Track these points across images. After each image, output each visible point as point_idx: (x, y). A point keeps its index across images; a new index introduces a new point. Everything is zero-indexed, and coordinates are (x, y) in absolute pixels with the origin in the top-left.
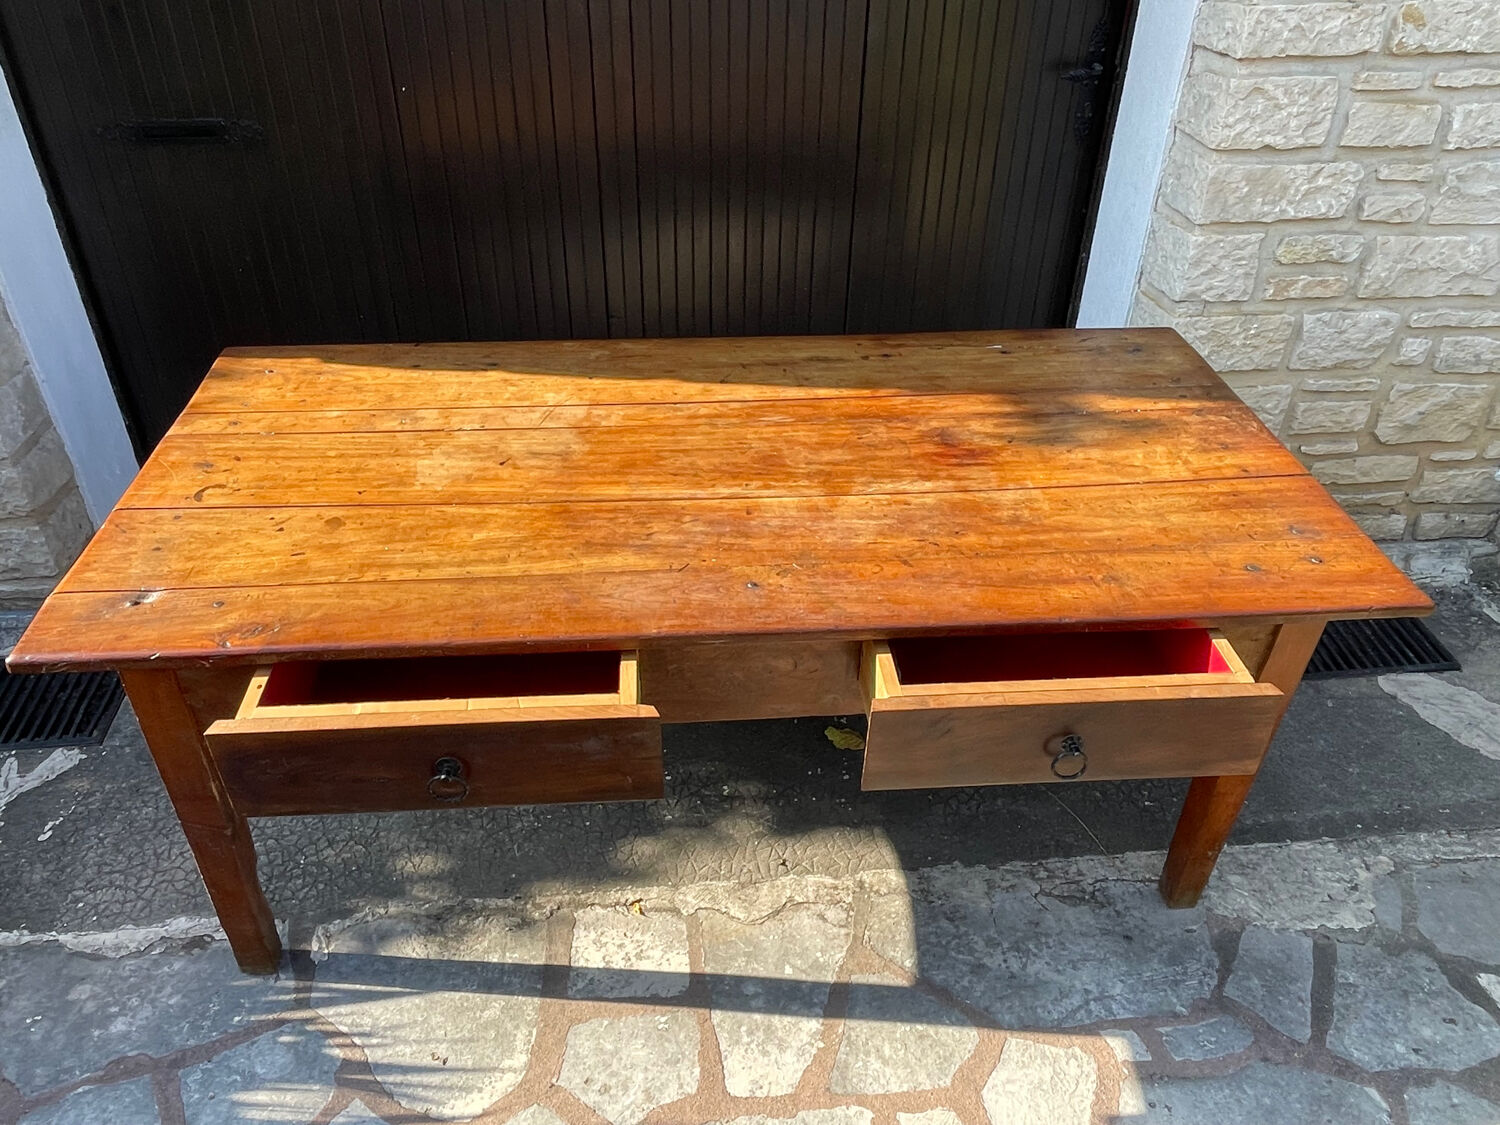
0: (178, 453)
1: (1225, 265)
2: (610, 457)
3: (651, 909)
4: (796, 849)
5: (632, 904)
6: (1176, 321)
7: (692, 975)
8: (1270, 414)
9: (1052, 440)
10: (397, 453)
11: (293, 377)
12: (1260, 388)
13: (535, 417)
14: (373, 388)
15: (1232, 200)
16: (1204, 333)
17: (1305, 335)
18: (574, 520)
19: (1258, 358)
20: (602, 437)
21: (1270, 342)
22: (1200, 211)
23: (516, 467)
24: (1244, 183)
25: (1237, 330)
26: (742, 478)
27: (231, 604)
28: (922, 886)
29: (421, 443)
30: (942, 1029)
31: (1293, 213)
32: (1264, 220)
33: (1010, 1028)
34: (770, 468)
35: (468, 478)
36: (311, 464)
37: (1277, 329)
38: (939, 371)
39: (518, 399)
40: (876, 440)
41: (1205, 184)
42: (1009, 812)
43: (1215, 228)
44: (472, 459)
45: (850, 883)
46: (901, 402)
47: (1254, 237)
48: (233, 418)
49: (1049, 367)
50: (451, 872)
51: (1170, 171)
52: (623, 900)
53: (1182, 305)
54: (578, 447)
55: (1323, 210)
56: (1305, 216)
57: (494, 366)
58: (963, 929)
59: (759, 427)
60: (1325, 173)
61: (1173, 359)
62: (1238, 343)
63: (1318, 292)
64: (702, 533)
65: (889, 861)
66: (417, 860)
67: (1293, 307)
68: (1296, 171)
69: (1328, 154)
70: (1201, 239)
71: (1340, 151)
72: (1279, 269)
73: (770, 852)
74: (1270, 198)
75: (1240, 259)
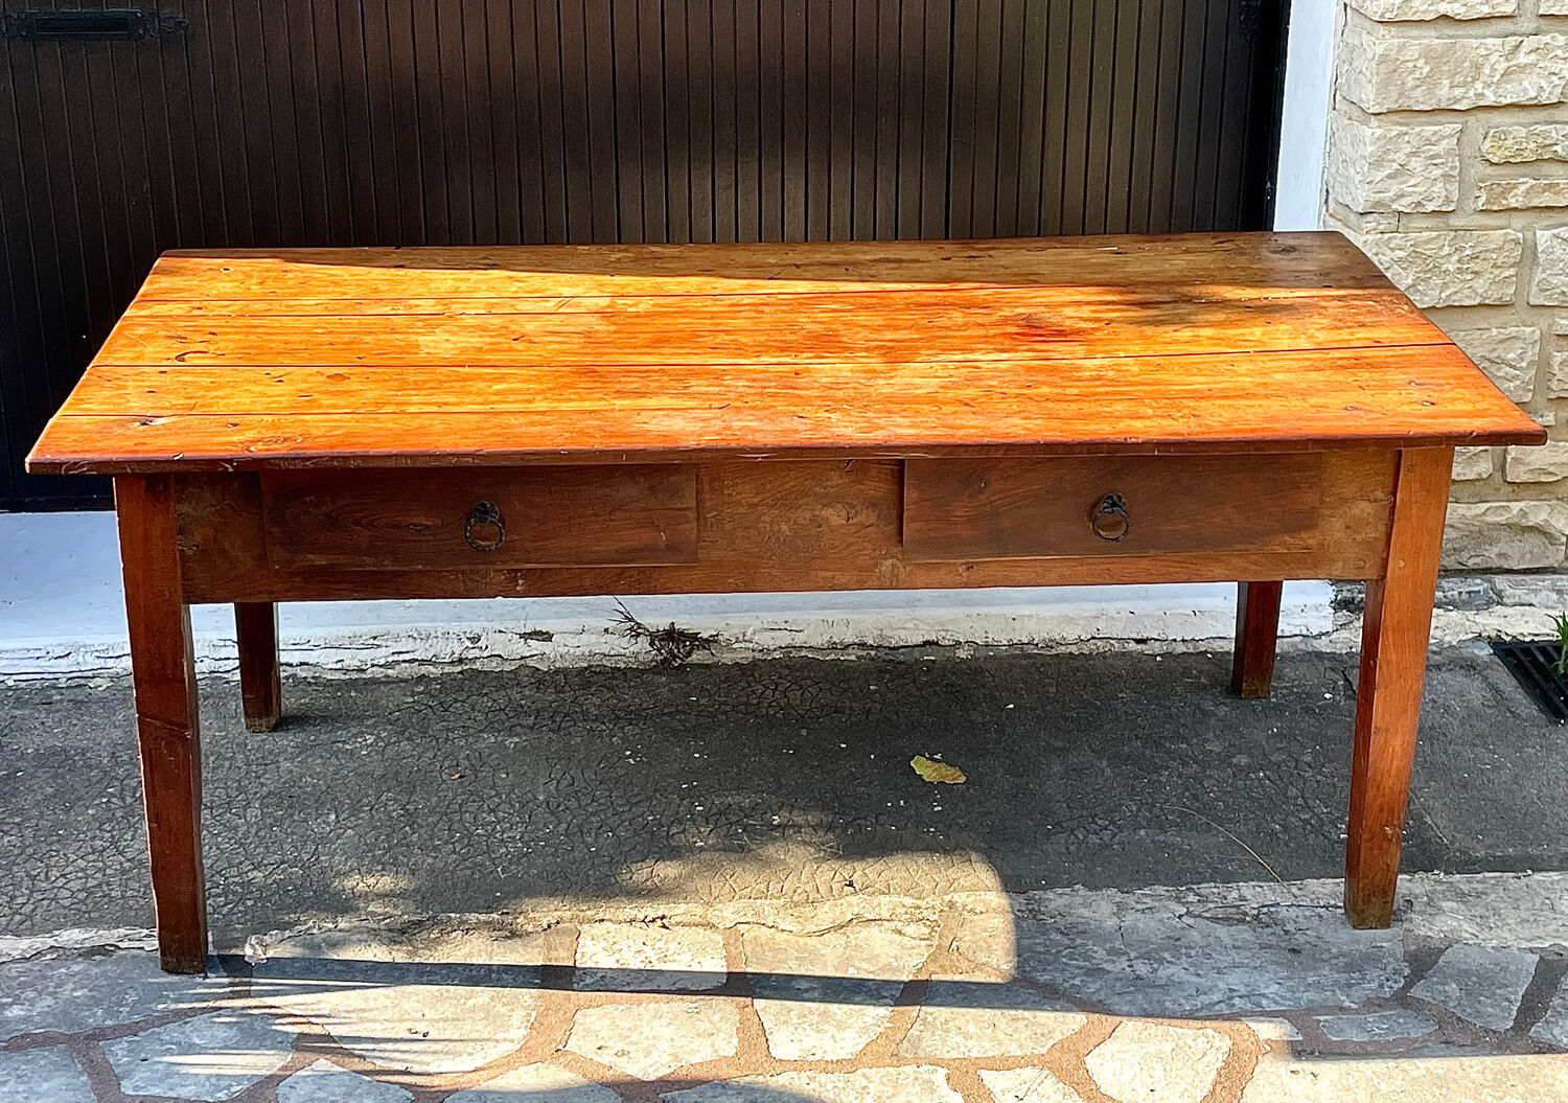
0: (143, 328)
1: (1416, 164)
2: (640, 335)
3: (677, 924)
4: (864, 871)
5: (654, 921)
6: (1363, 239)
7: (729, 974)
8: (1515, 368)
9: (1157, 322)
10: (394, 331)
11: (256, 274)
12: (1495, 331)
13: (551, 305)
14: (354, 283)
15: (1410, 83)
16: (1401, 254)
17: (1542, 257)
18: (601, 377)
19: (1482, 289)
20: (629, 320)
21: (1495, 266)
22: (1372, 97)
23: (530, 342)
24: (1423, 61)
25: (1447, 250)
26: (791, 351)
27: (244, 425)
28: (1030, 907)
29: (420, 324)
30: (1040, 1014)
31: (1493, 99)
32: (1457, 107)
33: (1129, 1015)
34: (825, 343)
35: (479, 350)
36: (298, 338)
37: (1501, 248)
38: (1035, 269)
39: (528, 292)
40: (949, 324)
41: (1373, 64)
42: (1153, 841)
43: (1395, 118)
44: (480, 336)
45: (937, 904)
46: (984, 293)
47: (1448, 129)
48: (197, 305)
49: (1171, 265)
50: (416, 891)
51: (1343, 57)
52: (641, 917)
53: (1369, 218)
54: (601, 327)
55: (1533, 94)
56: (1509, 101)
57: (493, 267)
58: (1079, 941)
59: (813, 313)
60: (1525, 48)
61: (1329, 257)
62: (1451, 268)
63: (1547, 199)
64: (744, 386)
65: (990, 885)
66: (372, 881)
67: (1518, 221)
68: (1489, 46)
69: (1527, 25)
70: (1379, 132)
71: (1542, 21)
72: (1490, 170)
73: (831, 874)
74: (1458, 79)
75: (1432, 157)
